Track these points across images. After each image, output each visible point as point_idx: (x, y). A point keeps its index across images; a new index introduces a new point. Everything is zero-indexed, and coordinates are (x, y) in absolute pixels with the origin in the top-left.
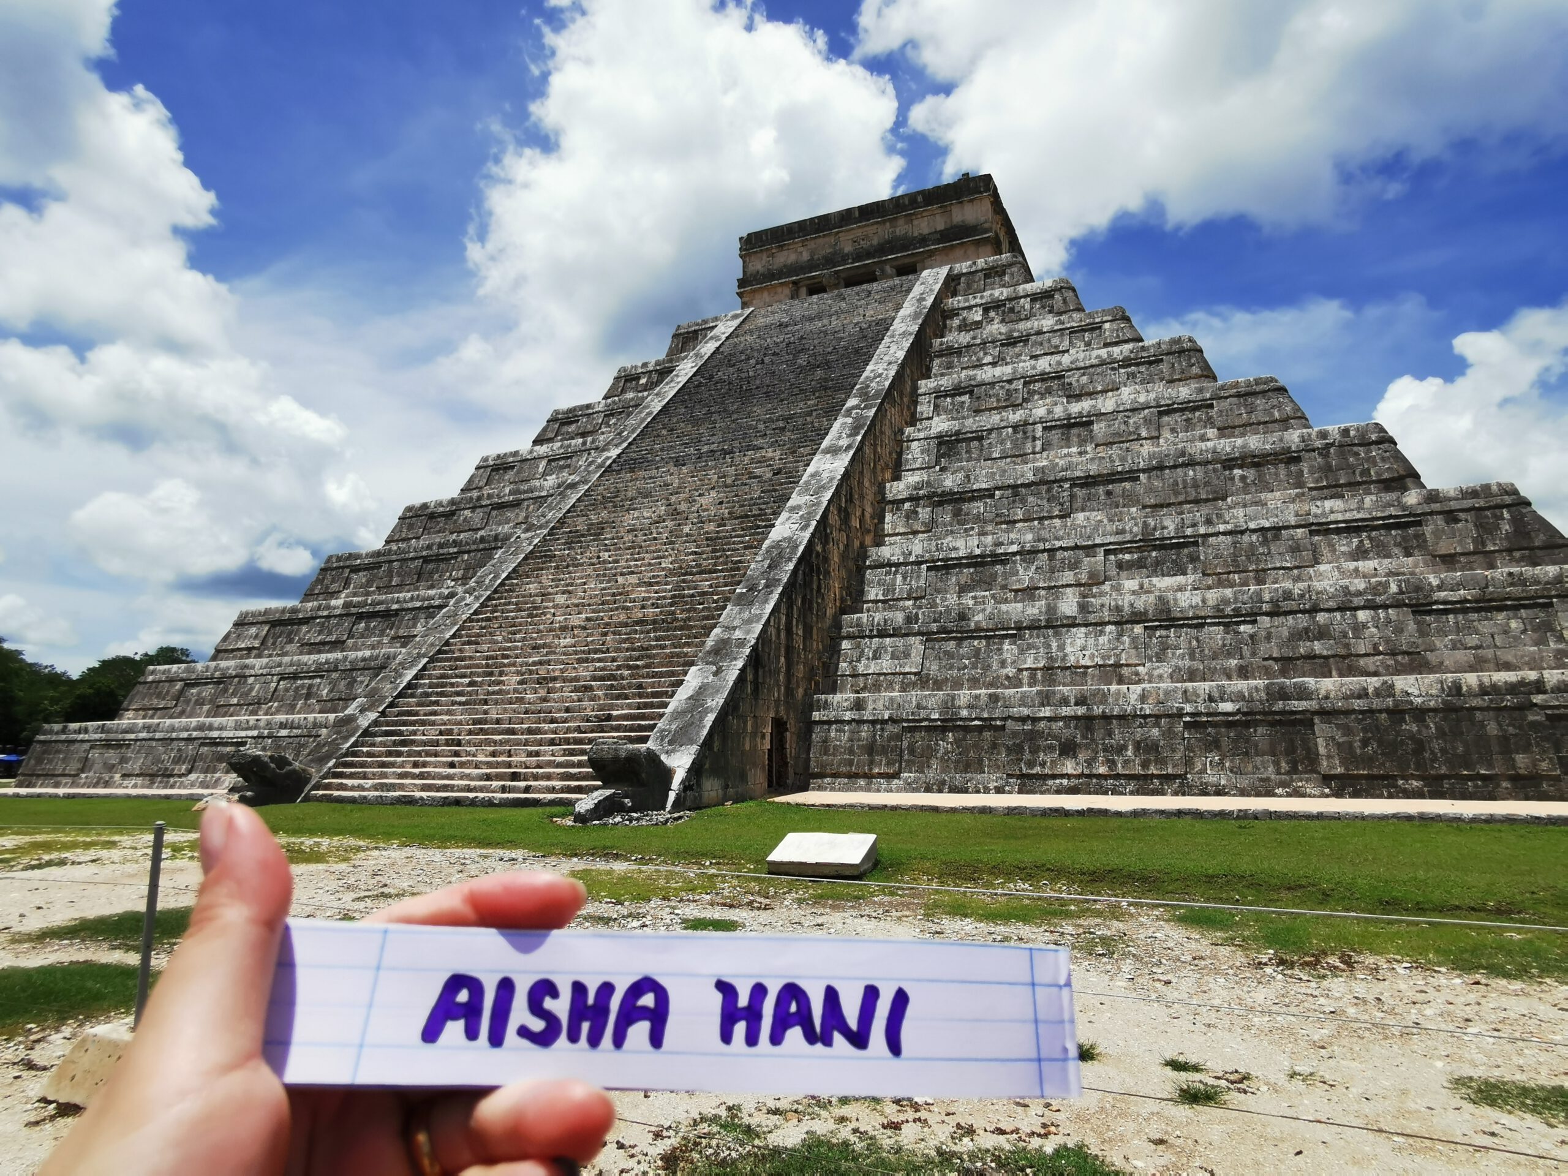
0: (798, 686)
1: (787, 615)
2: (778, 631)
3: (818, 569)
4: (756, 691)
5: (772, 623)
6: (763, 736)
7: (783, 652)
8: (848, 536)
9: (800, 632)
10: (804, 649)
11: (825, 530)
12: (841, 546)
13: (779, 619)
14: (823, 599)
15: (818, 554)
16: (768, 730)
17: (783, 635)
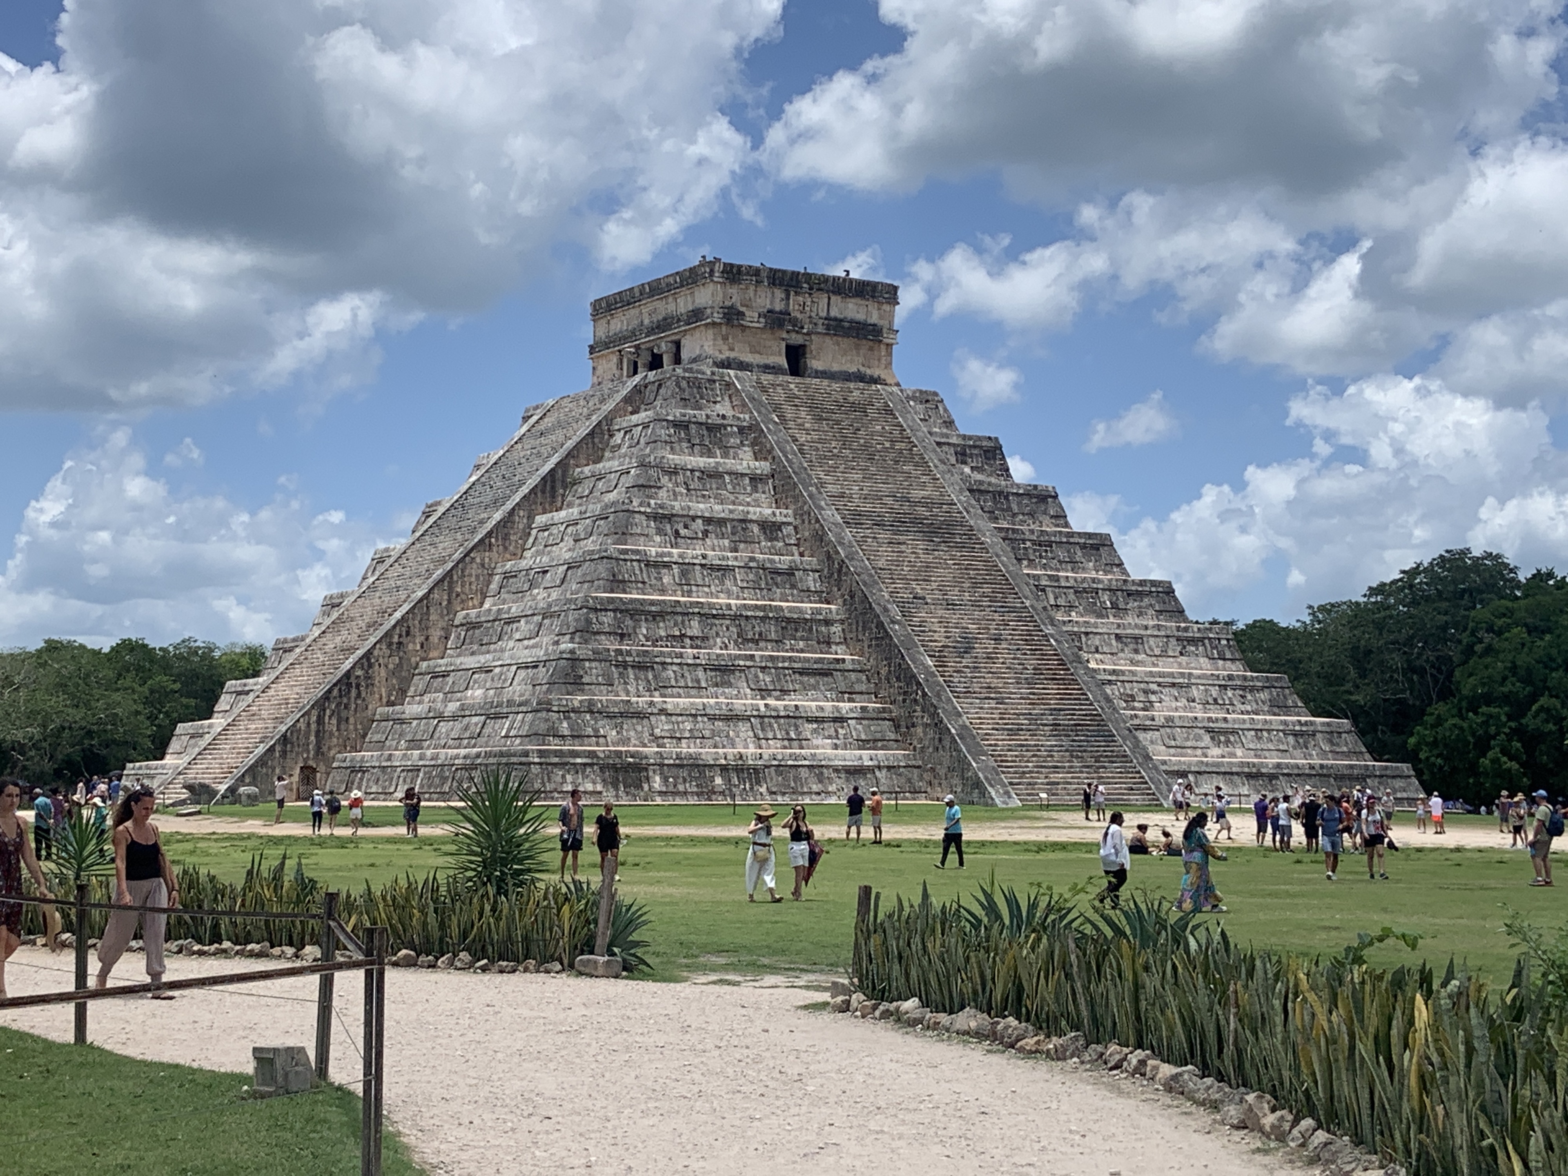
0: (330, 749)
1: (319, 717)
2: (309, 724)
3: (358, 686)
4: (284, 753)
5: (302, 720)
6: (291, 775)
7: (313, 734)
8: (400, 658)
9: (334, 721)
10: (338, 730)
11: (368, 660)
12: (391, 666)
13: (309, 719)
14: (364, 700)
15: (358, 677)
16: (298, 771)
17: (313, 727)
